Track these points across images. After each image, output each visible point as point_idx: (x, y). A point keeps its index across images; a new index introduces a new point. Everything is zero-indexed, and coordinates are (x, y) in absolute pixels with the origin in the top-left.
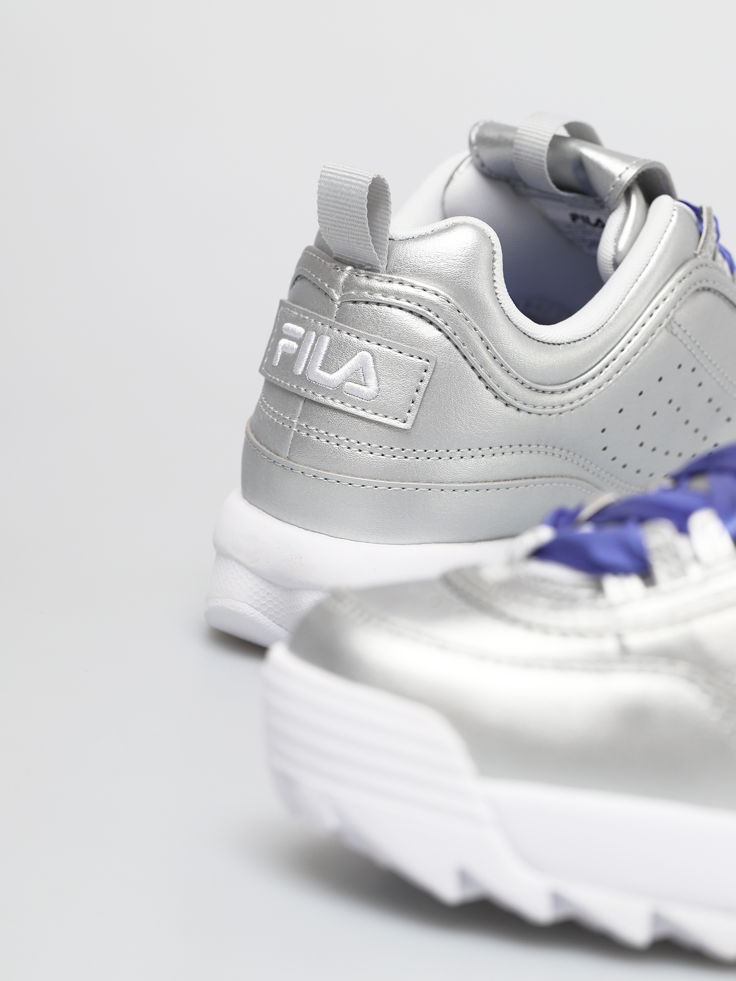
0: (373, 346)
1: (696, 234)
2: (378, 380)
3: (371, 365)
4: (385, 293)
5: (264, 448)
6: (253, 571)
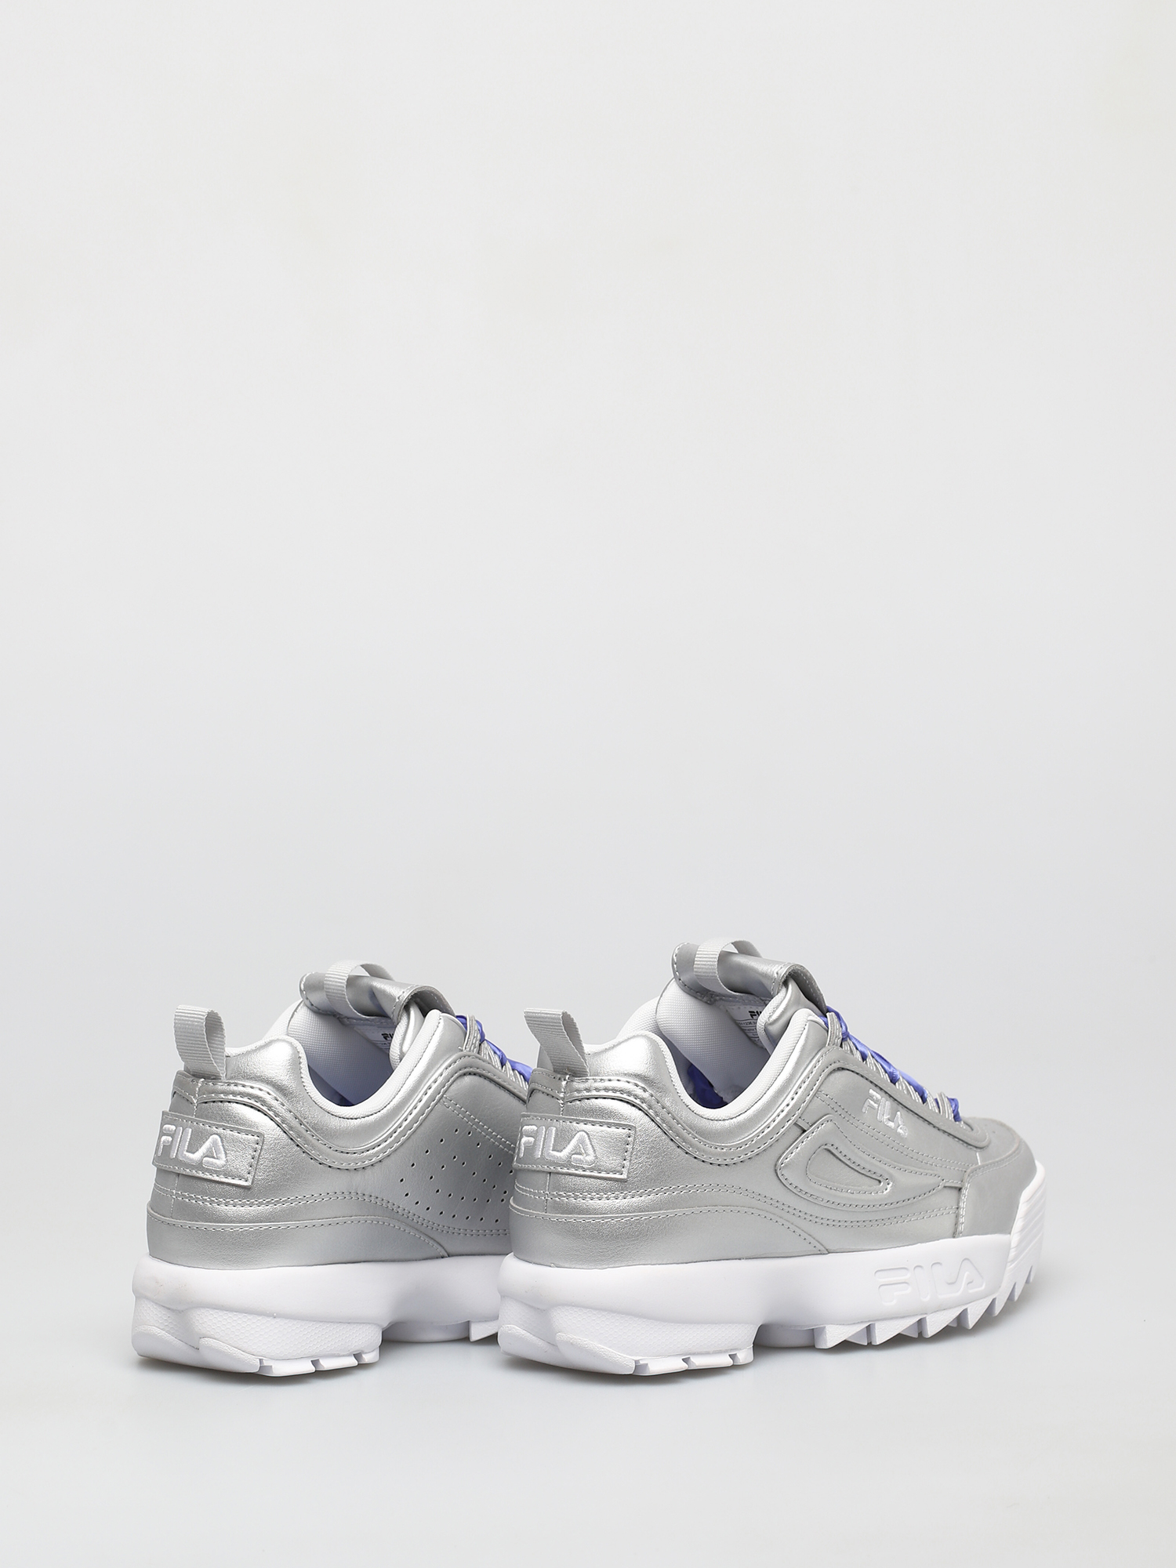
0: (220, 1130)
1: (463, 1035)
2: (226, 1153)
3: (220, 1144)
4: (226, 1093)
5: (156, 1214)
6: (157, 1303)
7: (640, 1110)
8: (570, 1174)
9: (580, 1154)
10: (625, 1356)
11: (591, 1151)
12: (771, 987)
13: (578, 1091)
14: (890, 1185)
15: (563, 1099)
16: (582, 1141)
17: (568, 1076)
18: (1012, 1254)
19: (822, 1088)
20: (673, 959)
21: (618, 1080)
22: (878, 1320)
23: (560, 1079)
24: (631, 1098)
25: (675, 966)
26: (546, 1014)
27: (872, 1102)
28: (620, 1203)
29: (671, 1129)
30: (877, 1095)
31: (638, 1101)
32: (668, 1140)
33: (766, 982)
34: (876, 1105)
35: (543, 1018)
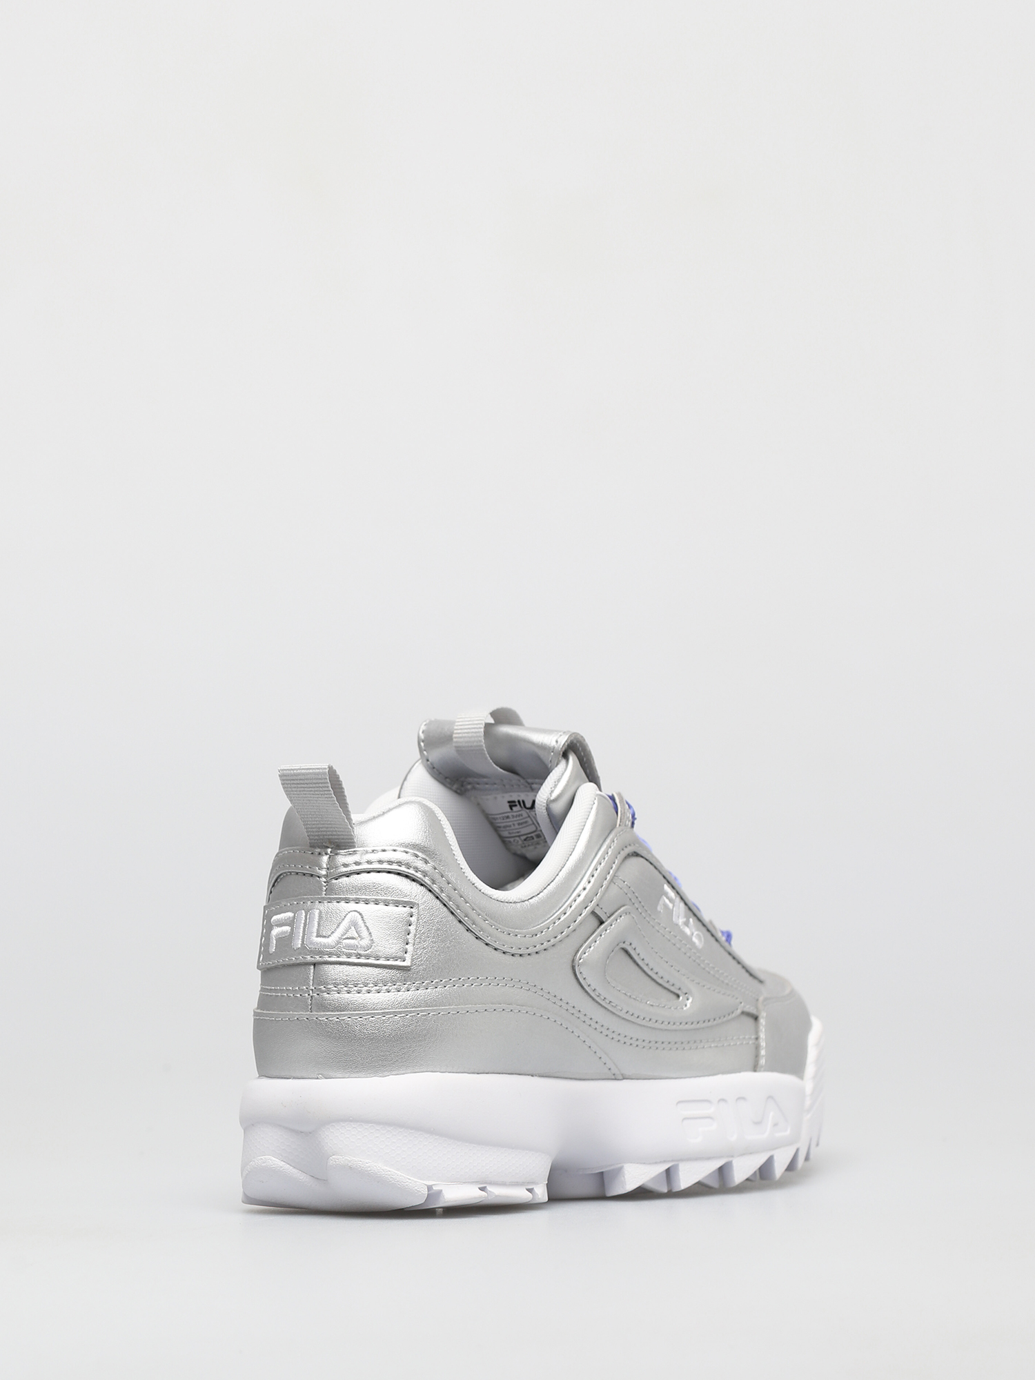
7: (422, 885)
8: (341, 963)
9: (353, 938)
10: (415, 1180)
11: (365, 933)
12: (547, 758)
13: (345, 865)
14: (690, 1000)
15: (326, 876)
16: (354, 924)
17: (329, 850)
18: (808, 1102)
19: (619, 874)
20: (419, 737)
21: (395, 851)
22: (682, 1160)
23: (320, 854)
24: (411, 871)
25: (422, 744)
26: (308, 769)
27: (667, 901)
28: (404, 996)
29: (458, 907)
30: (672, 894)
31: (419, 875)
32: (456, 922)
33: (541, 753)
34: (671, 905)
35: (303, 774)
